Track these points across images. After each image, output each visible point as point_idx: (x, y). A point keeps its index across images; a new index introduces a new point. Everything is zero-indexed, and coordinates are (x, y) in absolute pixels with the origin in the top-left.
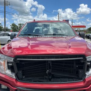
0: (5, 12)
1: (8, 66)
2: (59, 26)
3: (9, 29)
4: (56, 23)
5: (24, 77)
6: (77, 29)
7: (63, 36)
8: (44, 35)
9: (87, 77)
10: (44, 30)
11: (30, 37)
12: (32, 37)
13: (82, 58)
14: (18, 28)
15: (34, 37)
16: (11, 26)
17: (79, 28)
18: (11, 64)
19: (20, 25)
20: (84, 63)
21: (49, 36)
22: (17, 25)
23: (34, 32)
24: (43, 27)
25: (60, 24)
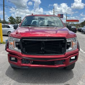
0: (4, 5)
1: (16, 45)
2: (53, 20)
3: (7, 22)
4: (50, 17)
5: (26, 52)
6: (71, 23)
7: (54, 27)
8: (40, 26)
9: (66, 52)
10: (40, 22)
11: (30, 27)
12: (31, 27)
13: (63, 40)
14: (15, 21)
15: (33, 27)
16: (9, 19)
17: (73, 22)
18: (18, 44)
19: (17, 18)
20: (65, 43)
21: (43, 27)
22: (15, 18)
23: (32, 24)
24: (39, 20)
25: (53, 18)
